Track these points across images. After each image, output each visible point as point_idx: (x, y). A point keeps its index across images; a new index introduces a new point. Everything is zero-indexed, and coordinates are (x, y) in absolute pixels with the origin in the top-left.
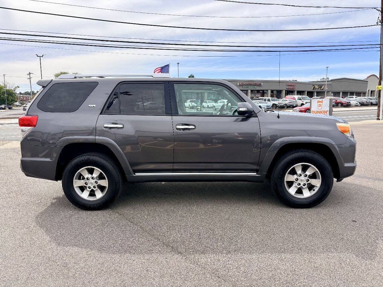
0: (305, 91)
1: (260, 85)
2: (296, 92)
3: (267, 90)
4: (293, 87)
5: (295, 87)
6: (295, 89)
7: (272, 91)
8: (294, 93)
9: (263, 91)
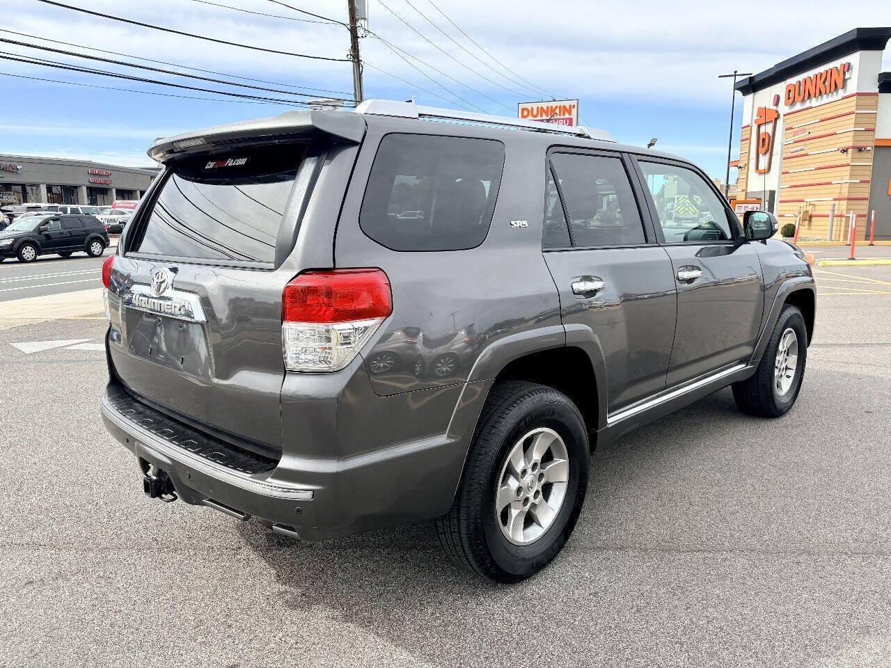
0: (135, 191)
1: (13, 170)
2: (114, 191)
3: (37, 186)
4: (106, 179)
5: (110, 178)
6: (111, 186)
7: (49, 189)
8: (109, 194)
9: (23, 186)
